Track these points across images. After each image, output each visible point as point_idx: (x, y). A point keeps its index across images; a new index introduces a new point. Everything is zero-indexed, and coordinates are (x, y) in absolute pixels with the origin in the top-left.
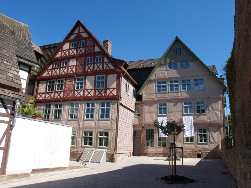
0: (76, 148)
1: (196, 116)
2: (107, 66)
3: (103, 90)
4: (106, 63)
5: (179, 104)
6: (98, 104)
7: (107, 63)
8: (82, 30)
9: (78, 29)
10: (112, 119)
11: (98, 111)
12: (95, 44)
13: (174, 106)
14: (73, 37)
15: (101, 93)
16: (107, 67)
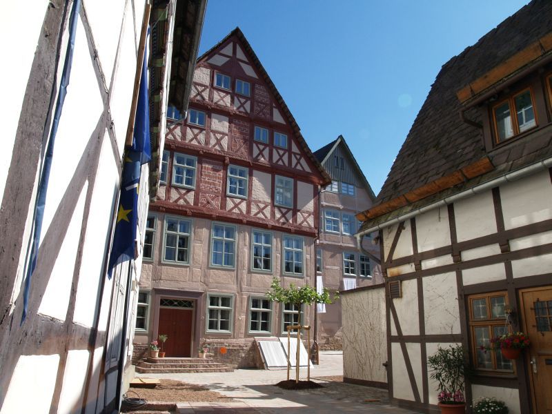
0: (234, 338)
1: (361, 280)
2: (298, 162)
3: (289, 210)
4: (295, 154)
5: (338, 255)
6: (278, 239)
7: (298, 157)
8: (240, 55)
9: (231, 46)
10: (307, 276)
11: (279, 255)
12: (274, 105)
13: (332, 257)
14: (219, 60)
15: (287, 216)
16: (299, 165)
